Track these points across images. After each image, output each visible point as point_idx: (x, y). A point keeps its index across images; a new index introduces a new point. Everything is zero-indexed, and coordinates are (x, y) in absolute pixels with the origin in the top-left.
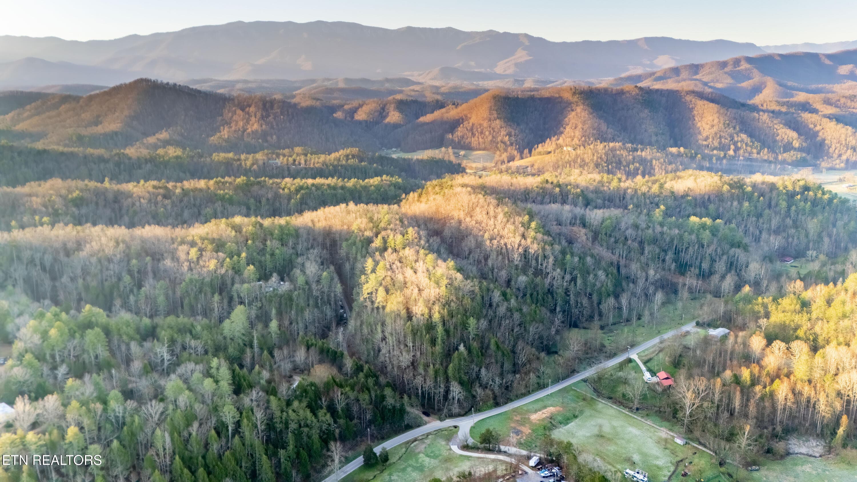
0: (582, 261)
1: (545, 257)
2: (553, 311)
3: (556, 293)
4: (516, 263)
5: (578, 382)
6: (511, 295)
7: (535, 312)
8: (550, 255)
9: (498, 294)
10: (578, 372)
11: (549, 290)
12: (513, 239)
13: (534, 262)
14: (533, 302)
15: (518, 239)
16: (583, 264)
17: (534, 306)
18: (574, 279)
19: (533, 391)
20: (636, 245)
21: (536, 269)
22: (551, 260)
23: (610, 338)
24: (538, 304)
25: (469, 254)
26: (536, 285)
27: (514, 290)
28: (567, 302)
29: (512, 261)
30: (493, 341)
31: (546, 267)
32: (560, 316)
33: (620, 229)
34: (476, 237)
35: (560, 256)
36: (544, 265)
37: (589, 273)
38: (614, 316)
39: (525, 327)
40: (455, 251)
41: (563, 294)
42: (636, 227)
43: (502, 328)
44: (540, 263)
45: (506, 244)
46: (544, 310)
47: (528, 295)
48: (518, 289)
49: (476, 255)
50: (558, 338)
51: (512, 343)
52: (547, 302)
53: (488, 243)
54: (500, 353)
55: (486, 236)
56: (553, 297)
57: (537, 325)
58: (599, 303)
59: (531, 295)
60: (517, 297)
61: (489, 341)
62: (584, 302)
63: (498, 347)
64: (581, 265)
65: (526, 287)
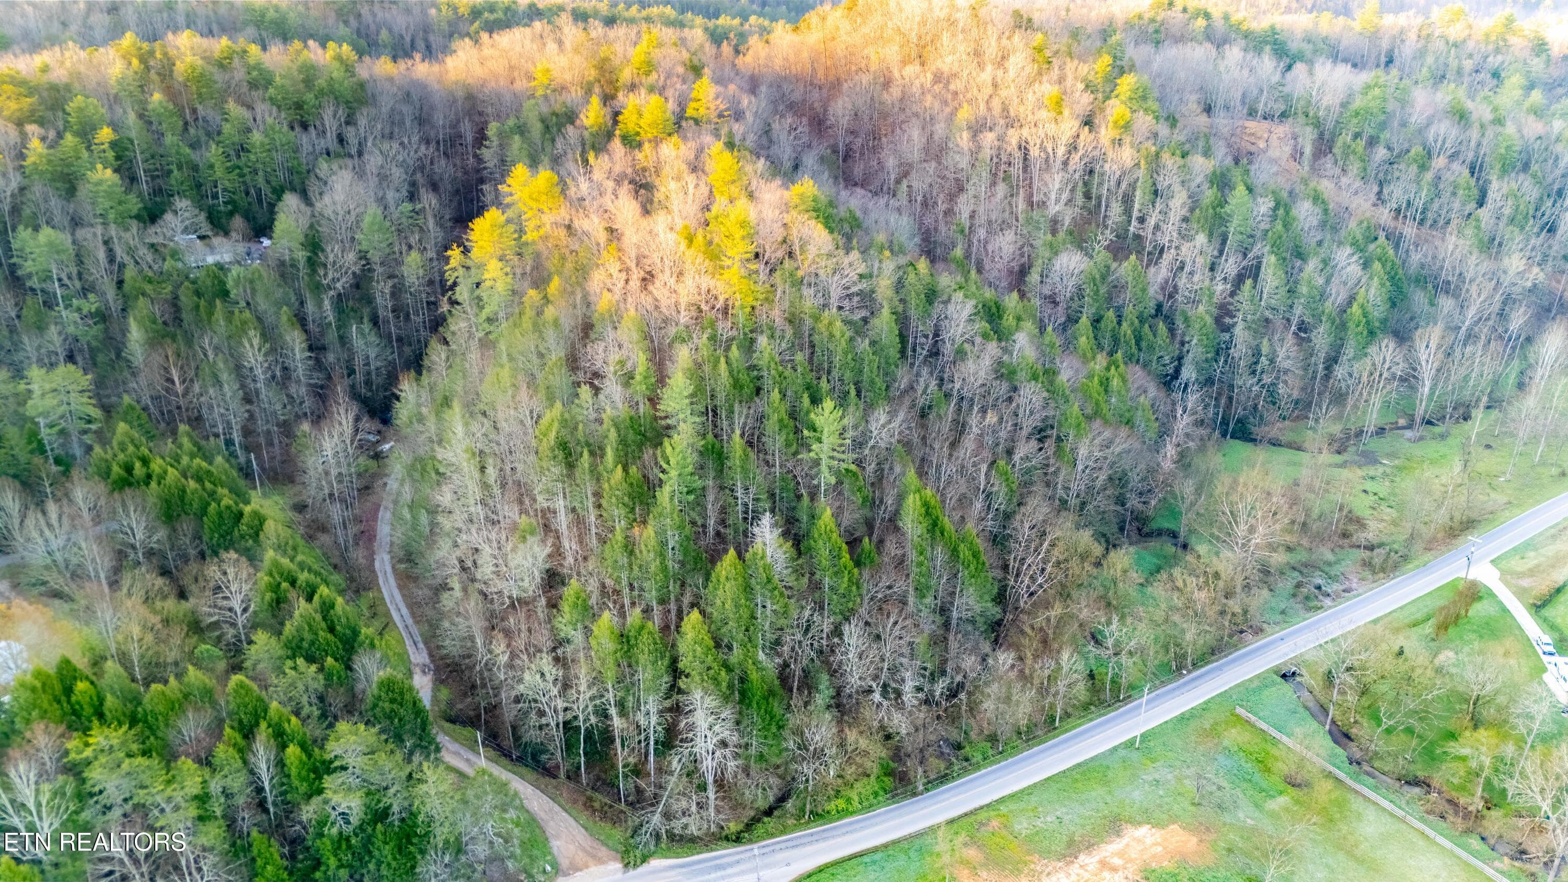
0: (1281, 212)
1: (1156, 193)
2: (1169, 381)
3: (1186, 320)
4: (1053, 209)
5: (1262, 681)
6: (1019, 319)
7: (1105, 384)
8: (1177, 187)
9: (969, 308)
10: (1258, 631)
11: (1159, 307)
12: (1051, 129)
13: (1116, 211)
14: (1100, 347)
15: (1069, 127)
16: (1286, 226)
17: (1101, 360)
18: (1252, 272)
19: (1067, 715)
20: (1460, 172)
21: (1122, 235)
22: (1178, 203)
23: (1370, 486)
24: (1119, 355)
25: (898, 182)
26: (1117, 288)
27: (1036, 302)
28: (1221, 350)
29: (1043, 204)
30: (912, 503)
31: (1157, 227)
32: (1193, 399)
33: (1404, 124)
34: (928, 122)
35: (1209, 195)
36: (1152, 221)
37: (1300, 255)
38: (1387, 405)
39: (1059, 439)
40: (858, 170)
41: (1209, 320)
42: (1461, 117)
43: (969, 443)
44: (1135, 214)
45: (1024, 149)
46: (1136, 374)
47: (1084, 321)
48: (1052, 300)
49: (919, 182)
50: (1187, 488)
51: (1001, 502)
52: (1151, 348)
53: (964, 140)
54: (940, 554)
55: (965, 114)
56: (1172, 331)
57: (1107, 434)
58: (1332, 361)
59: (1096, 321)
60: (1042, 329)
61: (900, 498)
62: (1282, 353)
63: (934, 527)
64: (1279, 226)
65: (1079, 293)
